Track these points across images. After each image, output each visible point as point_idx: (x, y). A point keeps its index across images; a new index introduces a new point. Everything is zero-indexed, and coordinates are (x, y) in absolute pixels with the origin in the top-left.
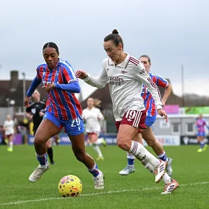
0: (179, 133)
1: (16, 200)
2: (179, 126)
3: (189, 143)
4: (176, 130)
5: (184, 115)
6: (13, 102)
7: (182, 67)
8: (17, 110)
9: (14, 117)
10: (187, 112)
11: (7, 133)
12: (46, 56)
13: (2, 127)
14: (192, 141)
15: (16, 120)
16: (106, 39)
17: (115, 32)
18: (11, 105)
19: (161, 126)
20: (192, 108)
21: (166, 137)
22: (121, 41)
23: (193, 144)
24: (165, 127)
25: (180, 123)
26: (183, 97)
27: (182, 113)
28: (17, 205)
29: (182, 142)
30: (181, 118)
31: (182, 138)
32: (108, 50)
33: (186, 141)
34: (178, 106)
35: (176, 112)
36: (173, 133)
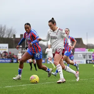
0: (85, 59)
1: (22, 84)
2: (86, 56)
3: (89, 63)
4: (84, 58)
5: (88, 52)
6: (21, 46)
7: (87, 33)
8: (22, 50)
9: (22, 52)
10: (89, 51)
11: (19, 58)
12: (26, 28)
13: (17, 56)
14: (91, 62)
15: (22, 53)
16: (49, 22)
17: (53, 19)
18: (20, 48)
19: (79, 56)
20: (91, 49)
21: (80, 60)
22: (55, 22)
23: (91, 63)
24: (80, 56)
25: (86, 55)
26: (87, 45)
27: (87, 51)
28: (23, 86)
29: (87, 62)
30: (86, 53)
31: (87, 61)
32: (50, 26)
33: (88, 62)
34: (85, 48)
35: (85, 51)
36: (83, 59)
